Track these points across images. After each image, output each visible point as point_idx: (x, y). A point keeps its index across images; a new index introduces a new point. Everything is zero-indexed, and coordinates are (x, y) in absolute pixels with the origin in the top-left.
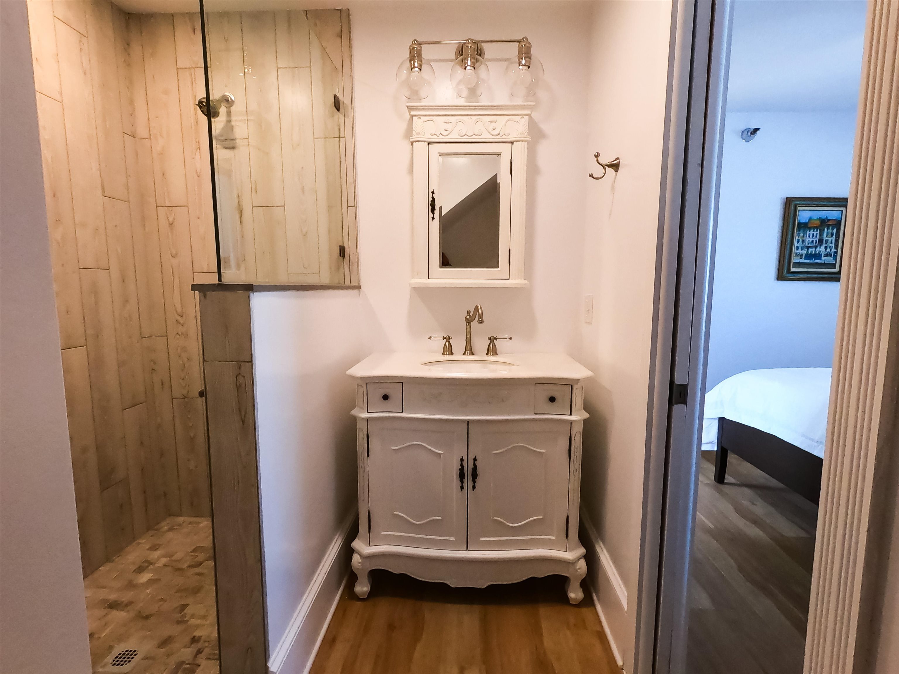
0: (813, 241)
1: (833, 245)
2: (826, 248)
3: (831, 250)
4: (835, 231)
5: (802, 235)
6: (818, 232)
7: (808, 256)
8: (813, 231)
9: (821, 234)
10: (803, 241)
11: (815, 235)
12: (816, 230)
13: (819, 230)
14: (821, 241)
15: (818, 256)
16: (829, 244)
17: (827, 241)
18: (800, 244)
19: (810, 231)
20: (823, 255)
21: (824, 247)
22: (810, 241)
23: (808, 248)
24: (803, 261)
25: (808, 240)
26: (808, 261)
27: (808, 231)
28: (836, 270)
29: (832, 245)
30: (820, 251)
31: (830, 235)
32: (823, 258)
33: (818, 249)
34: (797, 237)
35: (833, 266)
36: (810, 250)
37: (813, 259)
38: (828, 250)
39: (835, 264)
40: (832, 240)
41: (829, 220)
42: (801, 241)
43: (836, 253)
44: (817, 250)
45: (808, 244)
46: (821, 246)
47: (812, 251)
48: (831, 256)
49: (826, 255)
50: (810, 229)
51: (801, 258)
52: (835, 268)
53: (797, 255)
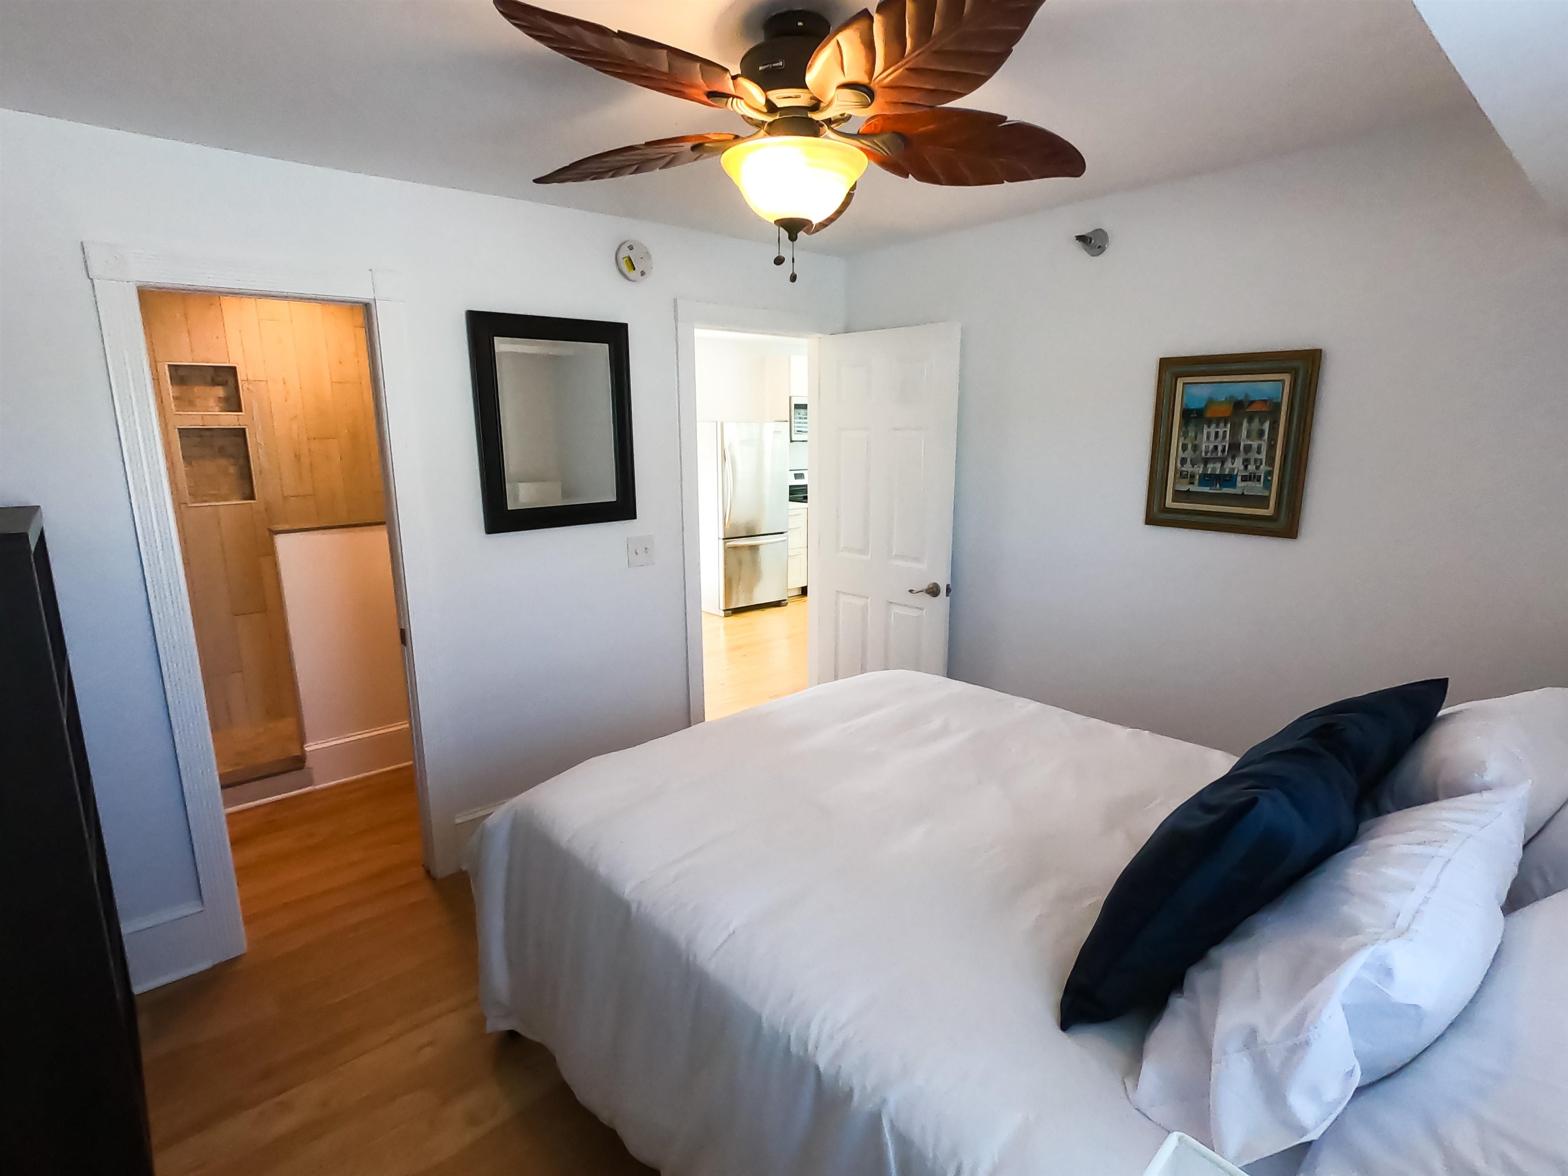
0: (1216, 448)
1: (1263, 456)
2: (1246, 462)
3: (1258, 468)
4: (1266, 426)
5: (1192, 434)
6: (1228, 430)
7: (1207, 479)
8: (1217, 426)
9: (1235, 432)
10: (1195, 448)
11: (1221, 434)
12: (1222, 425)
13: (1229, 425)
14: (1234, 448)
15: (1228, 480)
16: (1253, 455)
17: (1248, 448)
18: (1189, 454)
19: (1209, 427)
20: (1239, 479)
21: (1241, 461)
22: (1211, 447)
23: (1206, 461)
24: (1195, 488)
25: (1205, 445)
26: (1206, 489)
27: (1205, 426)
28: (1269, 512)
29: (1259, 457)
30: (1233, 469)
31: (1254, 434)
32: (1240, 484)
33: (1228, 465)
34: (1182, 439)
35: (1262, 501)
36: (1210, 466)
37: (1218, 485)
38: (1251, 467)
39: (1267, 499)
40: (1259, 447)
41: (1252, 402)
42: (1190, 446)
43: (1270, 473)
44: (1225, 466)
45: (1206, 453)
46: (1234, 458)
47: (1214, 468)
48: (1259, 480)
49: (1244, 479)
50: (1209, 422)
51: (1192, 483)
52: (1268, 508)
53: (1182, 475)
